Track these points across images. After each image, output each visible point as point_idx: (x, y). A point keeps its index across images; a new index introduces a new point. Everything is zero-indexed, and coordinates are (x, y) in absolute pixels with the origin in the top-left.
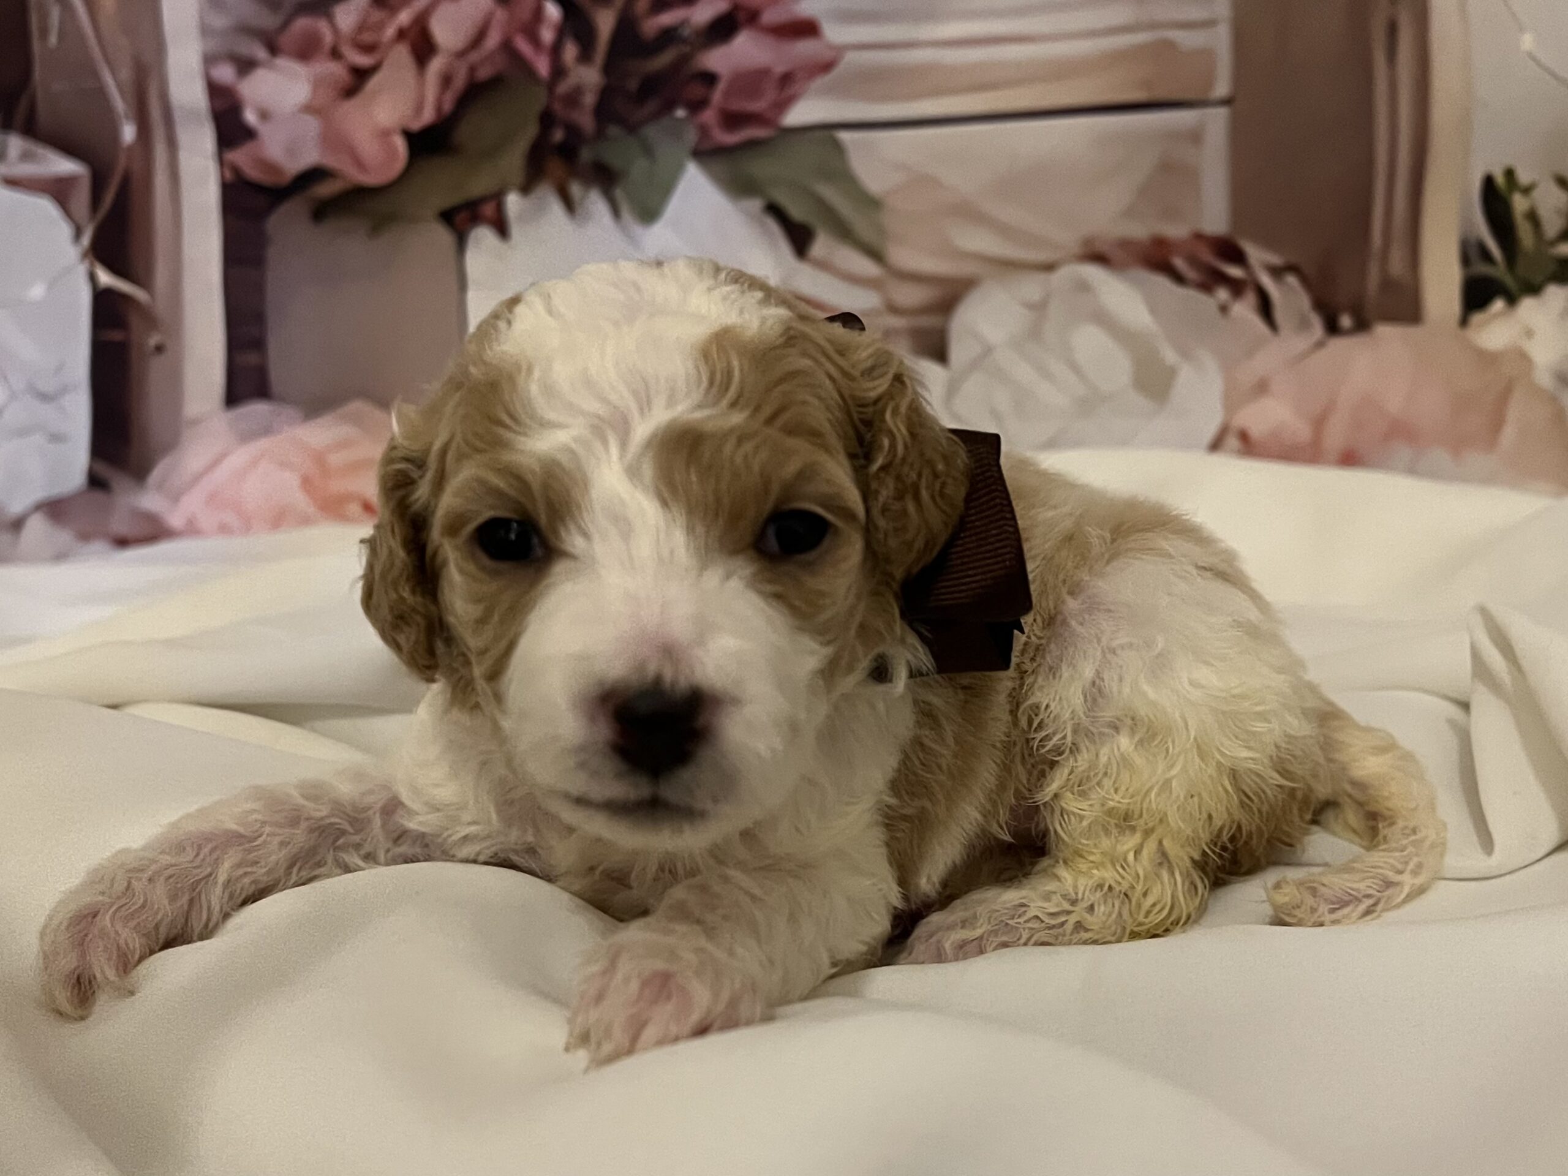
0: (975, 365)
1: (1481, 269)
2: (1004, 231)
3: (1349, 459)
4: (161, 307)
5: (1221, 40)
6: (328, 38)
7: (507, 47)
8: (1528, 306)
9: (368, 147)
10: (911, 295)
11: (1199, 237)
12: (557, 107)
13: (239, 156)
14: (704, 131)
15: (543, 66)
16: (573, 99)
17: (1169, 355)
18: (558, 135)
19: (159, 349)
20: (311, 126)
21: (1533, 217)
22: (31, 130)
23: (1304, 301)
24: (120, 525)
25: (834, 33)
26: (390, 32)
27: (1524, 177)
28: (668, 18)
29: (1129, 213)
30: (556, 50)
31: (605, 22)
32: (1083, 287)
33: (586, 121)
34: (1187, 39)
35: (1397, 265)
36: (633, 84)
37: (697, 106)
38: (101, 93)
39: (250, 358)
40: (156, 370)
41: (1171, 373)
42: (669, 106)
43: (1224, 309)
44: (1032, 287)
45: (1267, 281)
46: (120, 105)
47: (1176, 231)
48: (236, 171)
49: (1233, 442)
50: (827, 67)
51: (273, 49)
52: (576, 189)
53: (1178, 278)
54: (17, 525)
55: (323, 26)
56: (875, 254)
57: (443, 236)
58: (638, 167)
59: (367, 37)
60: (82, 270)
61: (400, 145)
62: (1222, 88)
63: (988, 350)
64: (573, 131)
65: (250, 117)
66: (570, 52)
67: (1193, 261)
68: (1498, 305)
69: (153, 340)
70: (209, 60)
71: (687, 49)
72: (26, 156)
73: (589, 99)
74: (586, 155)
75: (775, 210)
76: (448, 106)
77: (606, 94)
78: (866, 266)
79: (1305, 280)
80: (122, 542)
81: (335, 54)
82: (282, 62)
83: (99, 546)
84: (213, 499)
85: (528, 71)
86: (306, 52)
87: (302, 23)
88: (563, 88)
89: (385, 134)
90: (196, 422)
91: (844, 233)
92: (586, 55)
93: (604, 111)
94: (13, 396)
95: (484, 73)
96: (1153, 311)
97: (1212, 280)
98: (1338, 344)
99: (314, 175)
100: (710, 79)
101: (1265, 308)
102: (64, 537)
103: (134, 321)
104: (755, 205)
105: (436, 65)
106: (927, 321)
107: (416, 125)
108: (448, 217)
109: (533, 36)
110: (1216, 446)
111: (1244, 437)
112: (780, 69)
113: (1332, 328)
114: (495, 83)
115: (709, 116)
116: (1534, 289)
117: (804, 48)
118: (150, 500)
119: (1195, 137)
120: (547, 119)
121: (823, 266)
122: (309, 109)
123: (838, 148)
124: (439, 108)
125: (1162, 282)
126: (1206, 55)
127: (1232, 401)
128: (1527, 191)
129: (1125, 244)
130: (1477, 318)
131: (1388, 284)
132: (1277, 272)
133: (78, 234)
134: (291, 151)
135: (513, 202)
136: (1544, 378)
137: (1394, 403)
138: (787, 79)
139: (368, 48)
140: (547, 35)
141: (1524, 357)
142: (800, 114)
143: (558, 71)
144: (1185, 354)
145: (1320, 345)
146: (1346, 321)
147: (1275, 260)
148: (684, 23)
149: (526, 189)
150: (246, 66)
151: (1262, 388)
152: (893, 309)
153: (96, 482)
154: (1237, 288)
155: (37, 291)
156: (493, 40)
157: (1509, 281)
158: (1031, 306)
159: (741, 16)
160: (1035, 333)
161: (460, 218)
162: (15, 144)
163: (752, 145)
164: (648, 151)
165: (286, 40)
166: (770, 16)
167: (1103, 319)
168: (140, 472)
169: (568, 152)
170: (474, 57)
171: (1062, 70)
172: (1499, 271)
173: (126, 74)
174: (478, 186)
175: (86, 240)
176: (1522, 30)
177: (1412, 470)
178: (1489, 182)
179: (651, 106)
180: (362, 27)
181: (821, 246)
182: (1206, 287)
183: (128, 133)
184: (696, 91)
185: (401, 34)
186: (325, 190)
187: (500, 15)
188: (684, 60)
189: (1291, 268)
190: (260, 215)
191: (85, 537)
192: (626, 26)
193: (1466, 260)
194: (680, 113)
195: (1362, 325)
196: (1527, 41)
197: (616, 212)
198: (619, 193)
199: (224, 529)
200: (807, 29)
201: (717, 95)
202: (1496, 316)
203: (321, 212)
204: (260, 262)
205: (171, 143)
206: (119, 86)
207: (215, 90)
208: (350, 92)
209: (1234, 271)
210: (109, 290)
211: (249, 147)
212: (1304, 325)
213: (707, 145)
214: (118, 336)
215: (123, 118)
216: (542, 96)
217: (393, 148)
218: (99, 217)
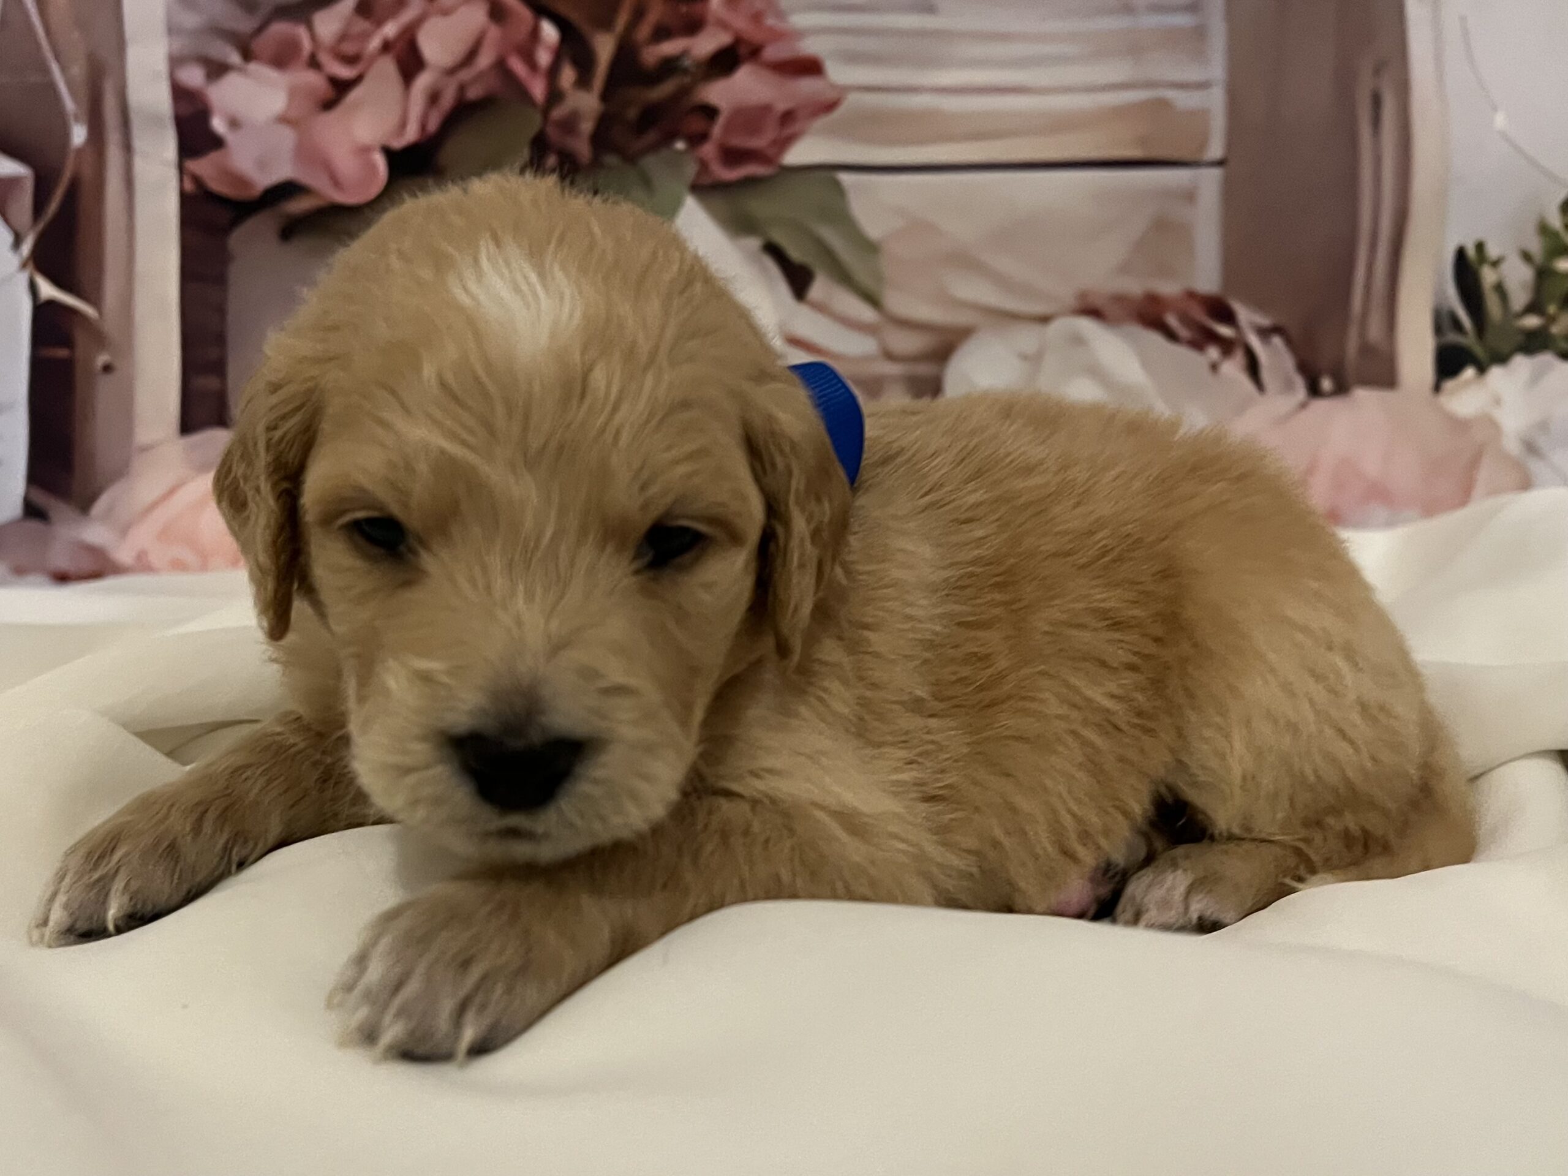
1: (1452, 337)
2: (1002, 282)
4: (110, 325)
5: (1215, 101)
6: (307, 45)
7: (501, 66)
8: (1496, 373)
9: (346, 163)
10: (907, 343)
11: (1191, 295)
12: (552, 132)
13: (202, 166)
14: (704, 166)
15: (538, 89)
16: (569, 125)
18: (551, 161)
19: (107, 368)
20: (287, 137)
21: (1500, 289)
23: (1288, 362)
24: (61, 561)
25: (838, 73)
26: (375, 43)
27: (1493, 251)
28: (670, 48)
29: (1124, 269)
30: (553, 72)
31: (604, 47)
32: (1078, 340)
33: (582, 148)
34: (1184, 100)
35: (1375, 331)
36: (632, 113)
37: (697, 139)
38: (52, 87)
39: (210, 383)
40: (105, 390)
42: (669, 138)
43: (1214, 367)
44: (1027, 338)
45: (1254, 342)
46: (69, 104)
47: (1169, 288)
48: (197, 180)
50: (830, 106)
51: (248, 55)
53: (1171, 335)
55: (302, 32)
56: (872, 300)
59: (349, 48)
60: (23, 279)
61: (380, 162)
62: (1216, 150)
64: (568, 158)
65: (218, 124)
66: (568, 75)
67: (1186, 319)
68: (1469, 372)
69: (102, 359)
70: (175, 62)
71: (687, 80)
73: (587, 127)
75: (773, 250)
76: (433, 125)
77: (604, 123)
78: (866, 313)
79: (1289, 342)
80: (62, 578)
81: (314, 63)
82: (253, 67)
83: (40, 578)
84: (167, 534)
85: (523, 94)
86: (282, 59)
87: (280, 28)
88: (557, 113)
89: (365, 150)
90: (145, 449)
91: (844, 277)
92: (583, 81)
93: (601, 139)
95: (474, 93)
96: (1146, 364)
97: (1203, 338)
98: (1320, 405)
99: (287, 190)
100: (710, 112)
101: (1253, 367)
103: (81, 339)
104: (754, 243)
105: (423, 82)
106: (924, 369)
107: (398, 144)
109: (529, 57)
112: (781, 106)
113: (1314, 390)
114: (485, 104)
115: (708, 150)
116: (1501, 359)
117: (807, 86)
118: (95, 533)
119: (1190, 196)
120: (540, 145)
121: (821, 308)
122: (283, 119)
123: (839, 189)
124: (423, 127)
125: (1155, 339)
126: (1201, 116)
128: (1495, 264)
129: (1119, 299)
130: (1449, 385)
131: (1367, 350)
132: (1265, 333)
133: (18, 241)
134: (262, 164)
136: (1512, 445)
137: (1371, 466)
138: (788, 117)
139: (351, 60)
140: (544, 58)
141: (1492, 425)
142: (798, 154)
143: (555, 95)
145: (1303, 406)
146: (1326, 384)
147: (1265, 321)
148: (685, 53)
150: (217, 70)
152: (889, 356)
153: (32, 511)
154: (1227, 347)
156: (485, 60)
157: (1479, 350)
158: (1024, 357)
159: (743, 51)
163: (752, 182)
164: (647, 183)
165: (262, 44)
166: (772, 53)
167: (1097, 373)
168: (84, 504)
170: (465, 75)
171: (1060, 124)
172: (1469, 340)
173: (78, 70)
175: (26, 248)
176: (1495, 109)
178: (1461, 254)
179: (651, 136)
180: (343, 37)
181: (819, 288)
182: (1198, 345)
183: (79, 135)
184: (696, 124)
185: (386, 47)
186: (298, 206)
187: (494, 33)
188: (685, 91)
189: (1276, 330)
190: (222, 232)
191: (20, 570)
192: (626, 53)
193: (1438, 330)
194: (680, 145)
195: (1342, 389)
196: (1500, 120)
199: (179, 566)
200: (811, 67)
201: (717, 130)
202: (1468, 383)
203: (290, 230)
204: (220, 280)
205: (128, 148)
206: (69, 84)
207: (180, 93)
208: (328, 105)
209: (1225, 331)
210: (51, 303)
211: (214, 156)
212: (1289, 387)
213: (706, 180)
214: (62, 353)
215: (72, 119)
216: (537, 119)
217: (373, 167)
218: (41, 226)
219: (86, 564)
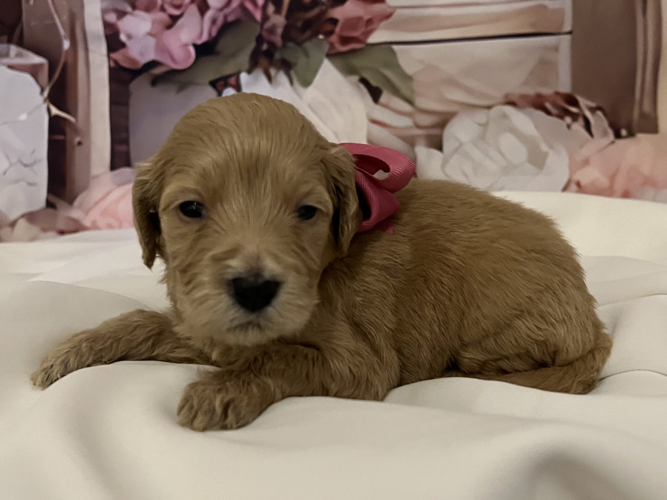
0: (456, 151)
2: (470, 91)
3: (626, 195)
4: (81, 125)
5: (567, 5)
7: (242, 6)
9: (177, 52)
10: (426, 120)
11: (557, 93)
12: (265, 34)
13: (117, 56)
14: (332, 45)
15: (258, 16)
16: (272, 31)
17: (544, 147)
18: (265, 47)
19: (80, 143)
20: (152, 41)
22: (21, 43)
23: (605, 123)
24: (62, 226)
29: (525, 83)
30: (264, 8)
32: (505, 116)
33: (278, 40)
34: (552, 4)
35: (647, 107)
36: (299, 24)
37: (329, 34)
38: (54, 25)
39: (122, 148)
40: (79, 152)
41: (545, 155)
42: (316, 34)
43: (569, 126)
44: (481, 116)
45: (588, 114)
46: (62, 32)
47: (547, 91)
48: (116, 62)
49: (573, 187)
50: (388, 16)
51: (134, 7)
52: (273, 71)
53: (548, 113)
54: (13, 224)
56: (410, 102)
57: (211, 93)
58: (302, 61)
59: (177, 2)
60: (45, 106)
61: (192, 50)
62: (567, 27)
63: (461, 145)
64: (272, 45)
65: (123, 37)
66: (271, 9)
67: (555, 105)
69: (77, 139)
70: (104, 12)
71: (324, 8)
72: (19, 55)
73: (280, 31)
74: (277, 56)
75: (364, 81)
76: (214, 33)
77: (287, 28)
78: (406, 107)
79: (605, 114)
80: (62, 233)
81: (163, 9)
82: (137, 12)
83: (51, 234)
84: (105, 213)
85: (251, 17)
86: (149, 8)
88: (268, 25)
89: (186, 45)
90: (96, 177)
91: (396, 92)
92: (278, 11)
93: (286, 36)
94: (11, 165)
95: (231, 18)
96: (536, 127)
97: (563, 113)
98: (621, 143)
99: (153, 64)
100: (335, 21)
101: (587, 126)
102: (35, 230)
103: (68, 130)
104: (355, 78)
105: (209, 14)
106: (433, 132)
107: (199, 42)
108: (213, 84)
109: (253, 2)
110: (565, 189)
111: (578, 184)
112: (367, 17)
113: (618, 135)
114: (236, 22)
115: (334, 38)
117: (378, 7)
118: (75, 213)
119: (556, 49)
120: (260, 40)
121: (386, 106)
122: (150, 34)
123: (393, 53)
124: (210, 34)
125: (541, 114)
126: (560, 12)
127: (573, 169)
129: (524, 97)
131: (642, 115)
132: (593, 110)
133: (42, 90)
134: (142, 54)
135: (244, 77)
137: (646, 169)
138: (369, 22)
139: (178, 7)
140: (260, 1)
142: (374, 38)
143: (265, 18)
144: (551, 147)
145: (613, 142)
146: (624, 132)
147: (593, 104)
149: (249, 72)
150: (121, 14)
151: (586, 162)
152: (418, 126)
153: (50, 205)
154: (575, 117)
155: (23, 117)
156: (235, 4)
158: (480, 125)
160: (482, 137)
161: (219, 84)
162: (14, 49)
163: (353, 51)
164: (306, 54)
165: (140, 2)
167: (513, 131)
168: (71, 201)
169: (269, 54)
170: (227, 11)
173: (65, 17)
174: (228, 70)
175: (46, 93)
177: (654, 200)
179: (308, 33)
181: (384, 98)
182: (561, 117)
183: (66, 45)
184: (328, 27)
186: (157, 71)
188: (323, 13)
189: (599, 108)
190: (126, 83)
191: (45, 230)
194: (321, 37)
195: (631, 134)
197: (291, 82)
198: (292, 73)
199: (110, 227)
201: (338, 29)
203: (155, 81)
204: (126, 104)
205: (86, 49)
206: (62, 23)
207: (107, 25)
208: (169, 27)
209: (574, 110)
210: (57, 117)
211: (122, 51)
212: (605, 134)
213: (333, 52)
214: (61, 137)
215: (64, 38)
216: (258, 28)
217: (189, 52)
218: (52, 83)
219: (71, 226)
